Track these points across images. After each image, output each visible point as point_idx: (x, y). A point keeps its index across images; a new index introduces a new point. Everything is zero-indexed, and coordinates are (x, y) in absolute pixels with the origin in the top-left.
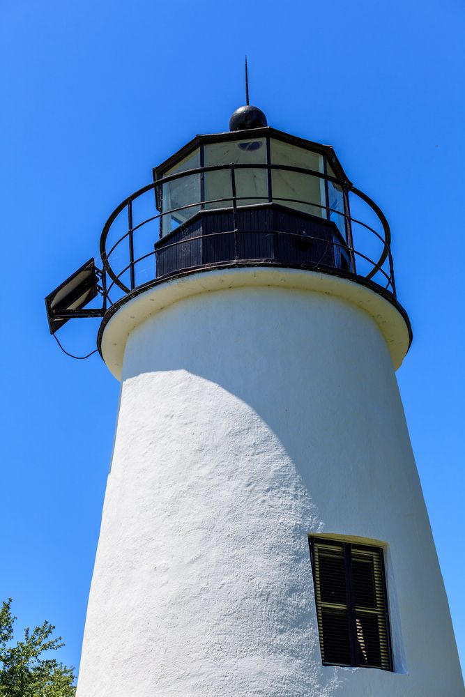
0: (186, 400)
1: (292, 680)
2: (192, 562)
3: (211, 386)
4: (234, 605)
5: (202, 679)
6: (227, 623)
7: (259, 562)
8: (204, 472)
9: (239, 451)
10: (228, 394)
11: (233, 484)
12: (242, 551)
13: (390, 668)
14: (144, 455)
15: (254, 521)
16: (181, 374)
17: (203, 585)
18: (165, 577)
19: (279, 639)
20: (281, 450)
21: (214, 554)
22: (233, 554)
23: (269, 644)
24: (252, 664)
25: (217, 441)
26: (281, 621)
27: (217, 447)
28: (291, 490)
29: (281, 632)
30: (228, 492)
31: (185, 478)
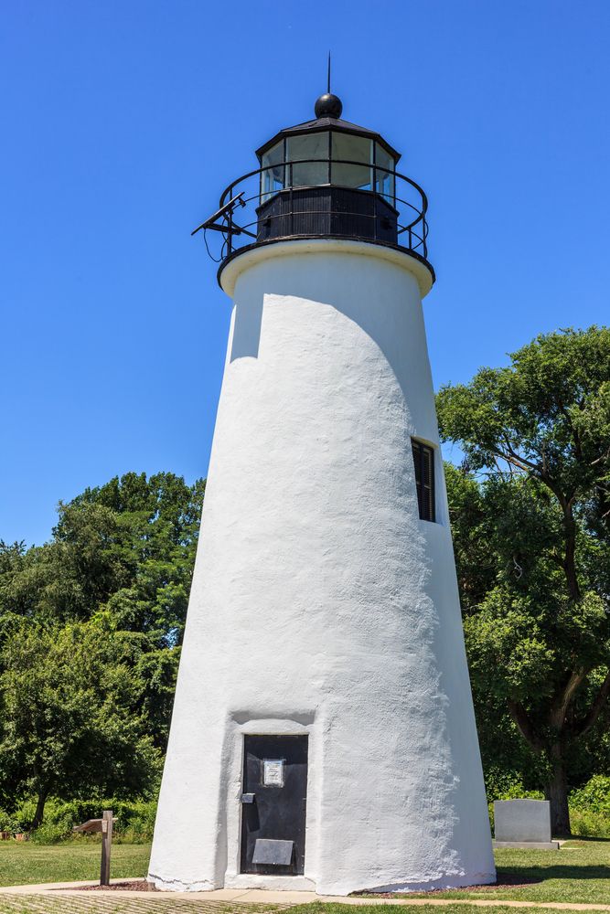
0: (334, 328)
1: (406, 526)
2: (346, 441)
3: (352, 323)
4: (374, 474)
5: (356, 517)
6: (370, 485)
7: (388, 450)
8: (350, 382)
9: (372, 373)
10: (364, 332)
11: (370, 394)
12: (377, 441)
13: (434, 521)
14: (299, 357)
15: (383, 422)
16: (329, 308)
17: (354, 458)
18: (326, 446)
19: (399, 500)
20: (395, 379)
21: (360, 438)
22: (372, 441)
23: (394, 502)
24: (386, 512)
25: (358, 363)
26: (400, 488)
27: (359, 367)
28: (401, 405)
29: (400, 495)
30: (367, 399)
31: (336, 383)
